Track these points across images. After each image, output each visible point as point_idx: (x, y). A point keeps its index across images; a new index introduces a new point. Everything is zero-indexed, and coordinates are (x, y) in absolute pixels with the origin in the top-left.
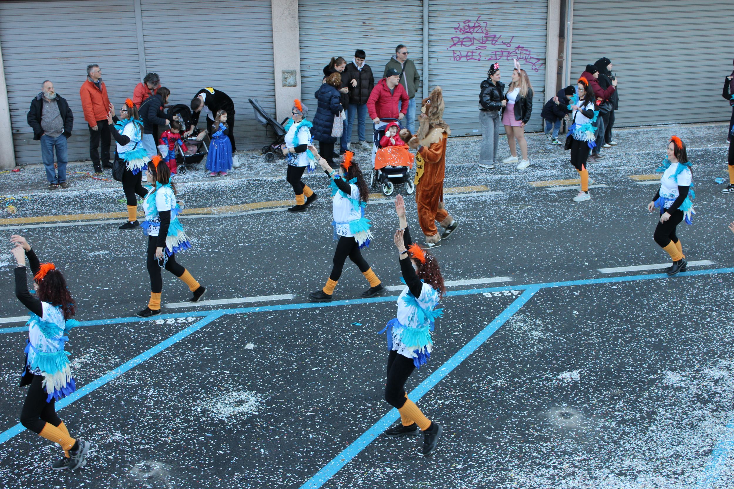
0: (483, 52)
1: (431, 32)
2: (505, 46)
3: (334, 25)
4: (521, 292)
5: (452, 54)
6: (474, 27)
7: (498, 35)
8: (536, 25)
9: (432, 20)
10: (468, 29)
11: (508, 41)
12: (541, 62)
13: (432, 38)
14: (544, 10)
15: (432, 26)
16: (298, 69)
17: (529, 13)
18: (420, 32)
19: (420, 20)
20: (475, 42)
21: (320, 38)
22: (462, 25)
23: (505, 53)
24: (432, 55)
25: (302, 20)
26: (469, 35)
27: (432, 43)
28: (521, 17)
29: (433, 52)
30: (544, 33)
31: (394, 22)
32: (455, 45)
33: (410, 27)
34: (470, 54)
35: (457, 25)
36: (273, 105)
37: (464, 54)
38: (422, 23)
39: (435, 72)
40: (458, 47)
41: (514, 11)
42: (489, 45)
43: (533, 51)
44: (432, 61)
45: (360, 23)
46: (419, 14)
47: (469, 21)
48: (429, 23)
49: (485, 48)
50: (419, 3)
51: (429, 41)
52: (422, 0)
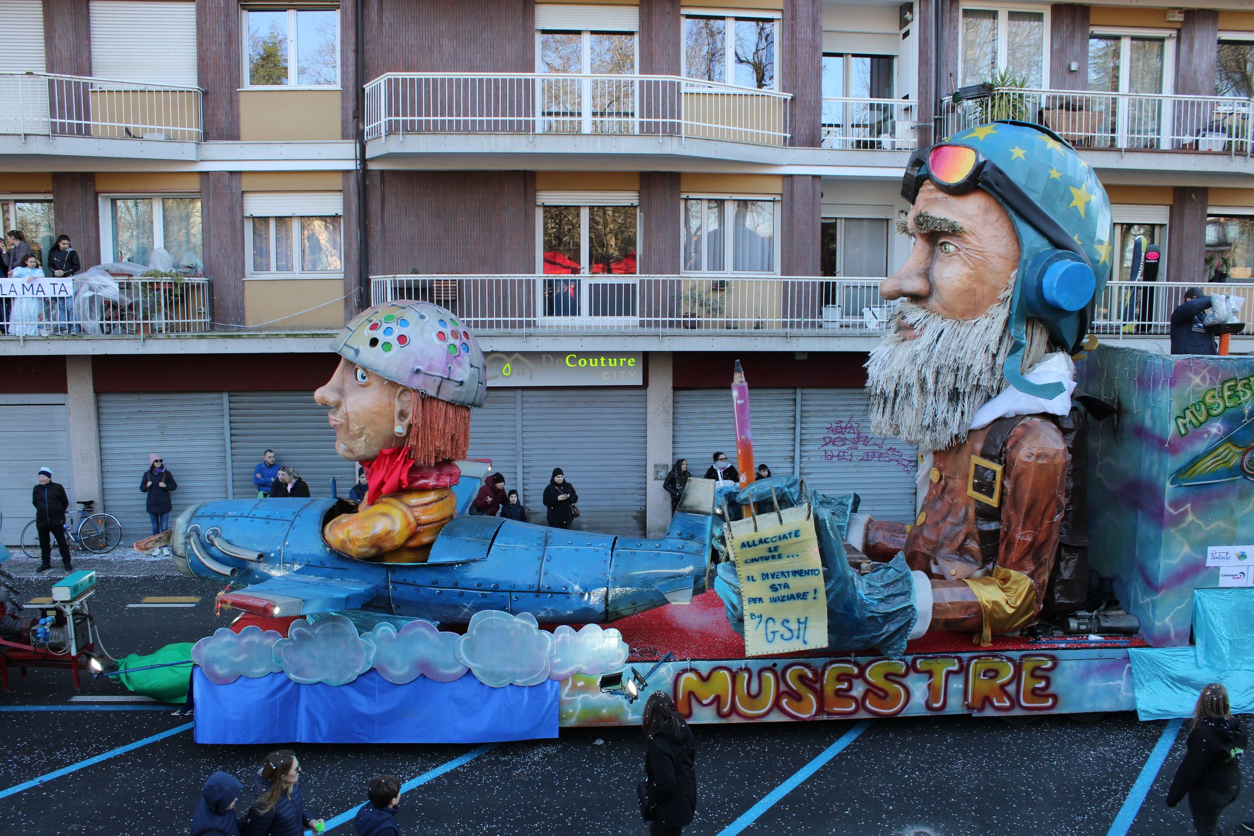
0: (855, 453)
1: (803, 431)
2: (876, 447)
3: (708, 422)
5: (823, 453)
6: (846, 428)
7: (870, 436)
9: (804, 420)
10: (840, 430)
11: (879, 442)
12: (912, 464)
13: (804, 437)
15: (804, 426)
18: (792, 431)
19: (792, 419)
20: (847, 442)
21: (693, 433)
22: (834, 425)
23: (877, 454)
24: (804, 454)
25: (676, 415)
26: (841, 435)
27: (804, 443)
29: (805, 451)
31: (766, 420)
32: (826, 444)
33: (783, 426)
34: (841, 454)
35: (829, 426)
36: (644, 497)
37: (836, 453)
38: (795, 422)
39: (806, 471)
40: (830, 447)
42: (861, 446)
43: (905, 452)
44: (803, 459)
46: (791, 414)
47: (841, 422)
48: (801, 423)
49: (857, 448)
50: (791, 403)
51: (801, 440)
52: (795, 400)
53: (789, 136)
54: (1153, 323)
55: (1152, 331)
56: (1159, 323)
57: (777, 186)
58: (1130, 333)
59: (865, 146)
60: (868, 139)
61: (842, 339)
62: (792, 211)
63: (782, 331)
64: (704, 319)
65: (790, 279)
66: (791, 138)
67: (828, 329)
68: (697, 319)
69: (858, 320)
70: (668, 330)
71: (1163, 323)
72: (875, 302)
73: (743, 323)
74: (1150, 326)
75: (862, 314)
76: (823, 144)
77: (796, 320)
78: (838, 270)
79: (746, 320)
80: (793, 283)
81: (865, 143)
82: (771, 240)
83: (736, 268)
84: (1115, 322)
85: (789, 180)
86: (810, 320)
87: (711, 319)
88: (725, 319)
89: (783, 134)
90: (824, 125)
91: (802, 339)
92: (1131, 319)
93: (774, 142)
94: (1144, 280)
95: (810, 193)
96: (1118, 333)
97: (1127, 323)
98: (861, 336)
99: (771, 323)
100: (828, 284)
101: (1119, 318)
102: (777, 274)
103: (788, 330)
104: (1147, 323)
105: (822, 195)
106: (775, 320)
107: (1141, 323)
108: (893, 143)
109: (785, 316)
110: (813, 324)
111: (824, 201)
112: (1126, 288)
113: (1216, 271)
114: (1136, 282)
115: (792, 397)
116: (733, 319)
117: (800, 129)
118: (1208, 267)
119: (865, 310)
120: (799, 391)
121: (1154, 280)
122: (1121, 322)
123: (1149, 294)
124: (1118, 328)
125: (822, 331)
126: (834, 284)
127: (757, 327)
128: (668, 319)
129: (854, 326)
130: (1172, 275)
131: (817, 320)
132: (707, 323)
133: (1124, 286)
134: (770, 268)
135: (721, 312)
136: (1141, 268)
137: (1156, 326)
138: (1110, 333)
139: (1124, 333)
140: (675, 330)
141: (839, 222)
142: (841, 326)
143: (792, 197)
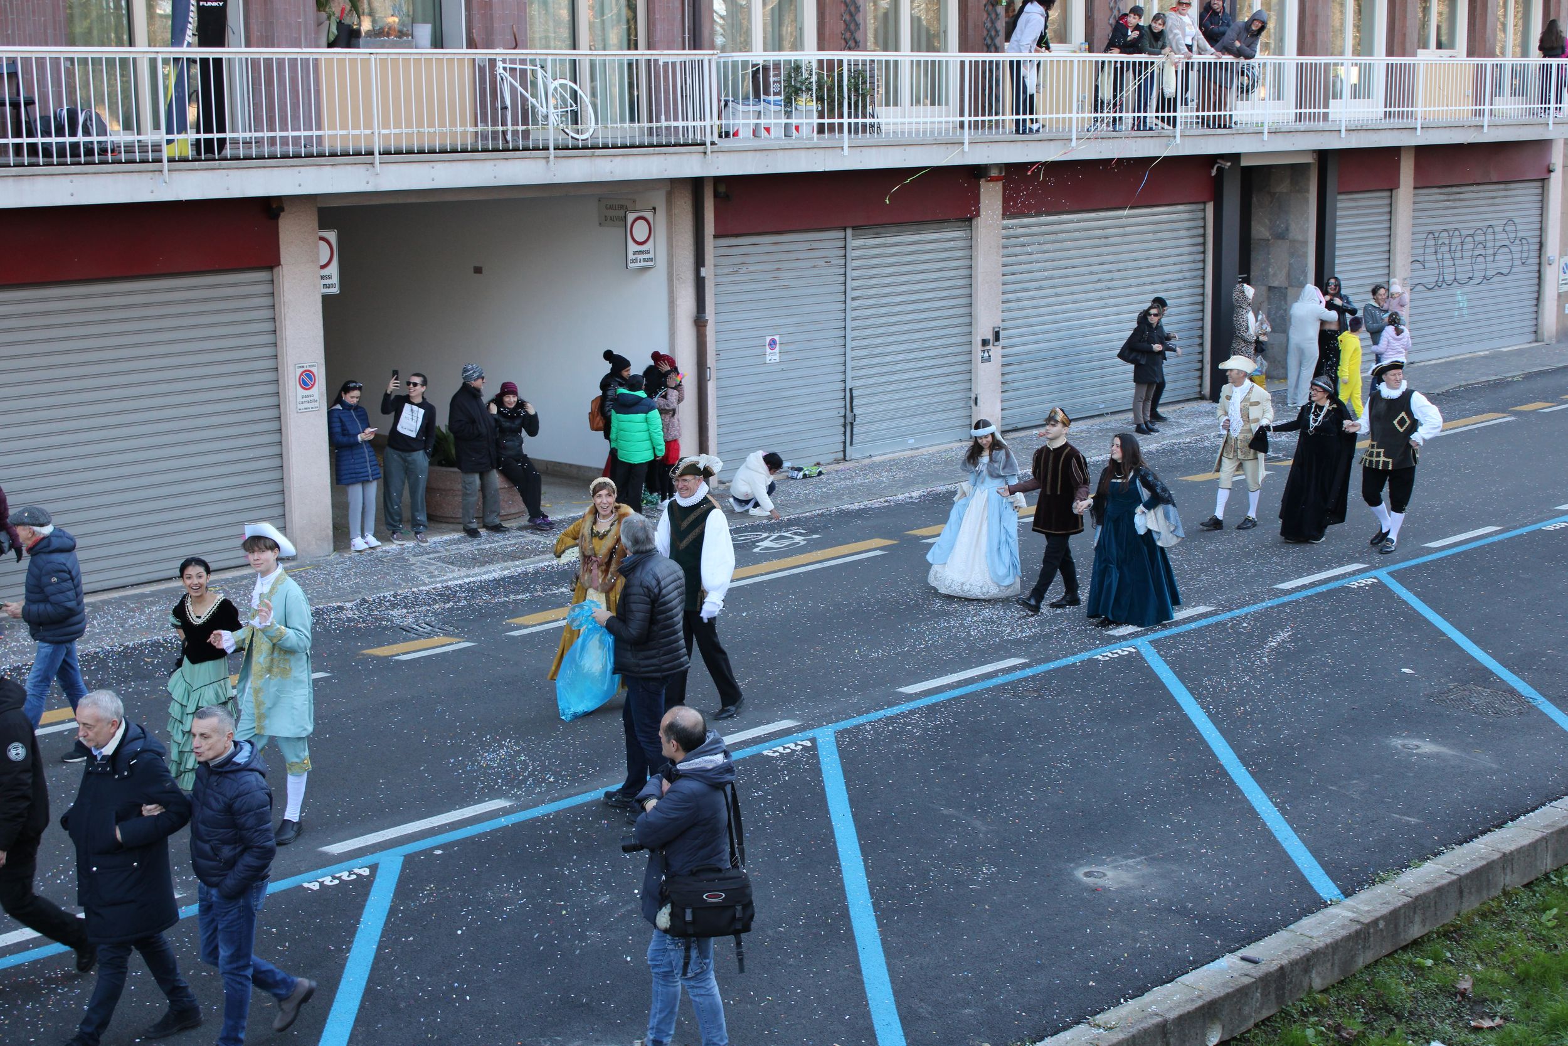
54: (228, 135)
55: (228, 151)
56: (240, 135)
58: (186, 160)
71: (247, 135)
74: (222, 142)
84: (149, 136)
92: (182, 129)
94: (201, 44)
96: (161, 161)
97: (175, 136)
101: (157, 126)
104: (215, 136)
107: (203, 136)
112: (166, 62)
113: (340, 24)
114: (185, 49)
118: (324, 15)
121: (222, 45)
122: (162, 136)
123: (212, 71)
124: (157, 148)
130: (255, 34)
133: (160, 57)
136: (193, 17)
137: (235, 142)
138: (142, 161)
139: (171, 160)
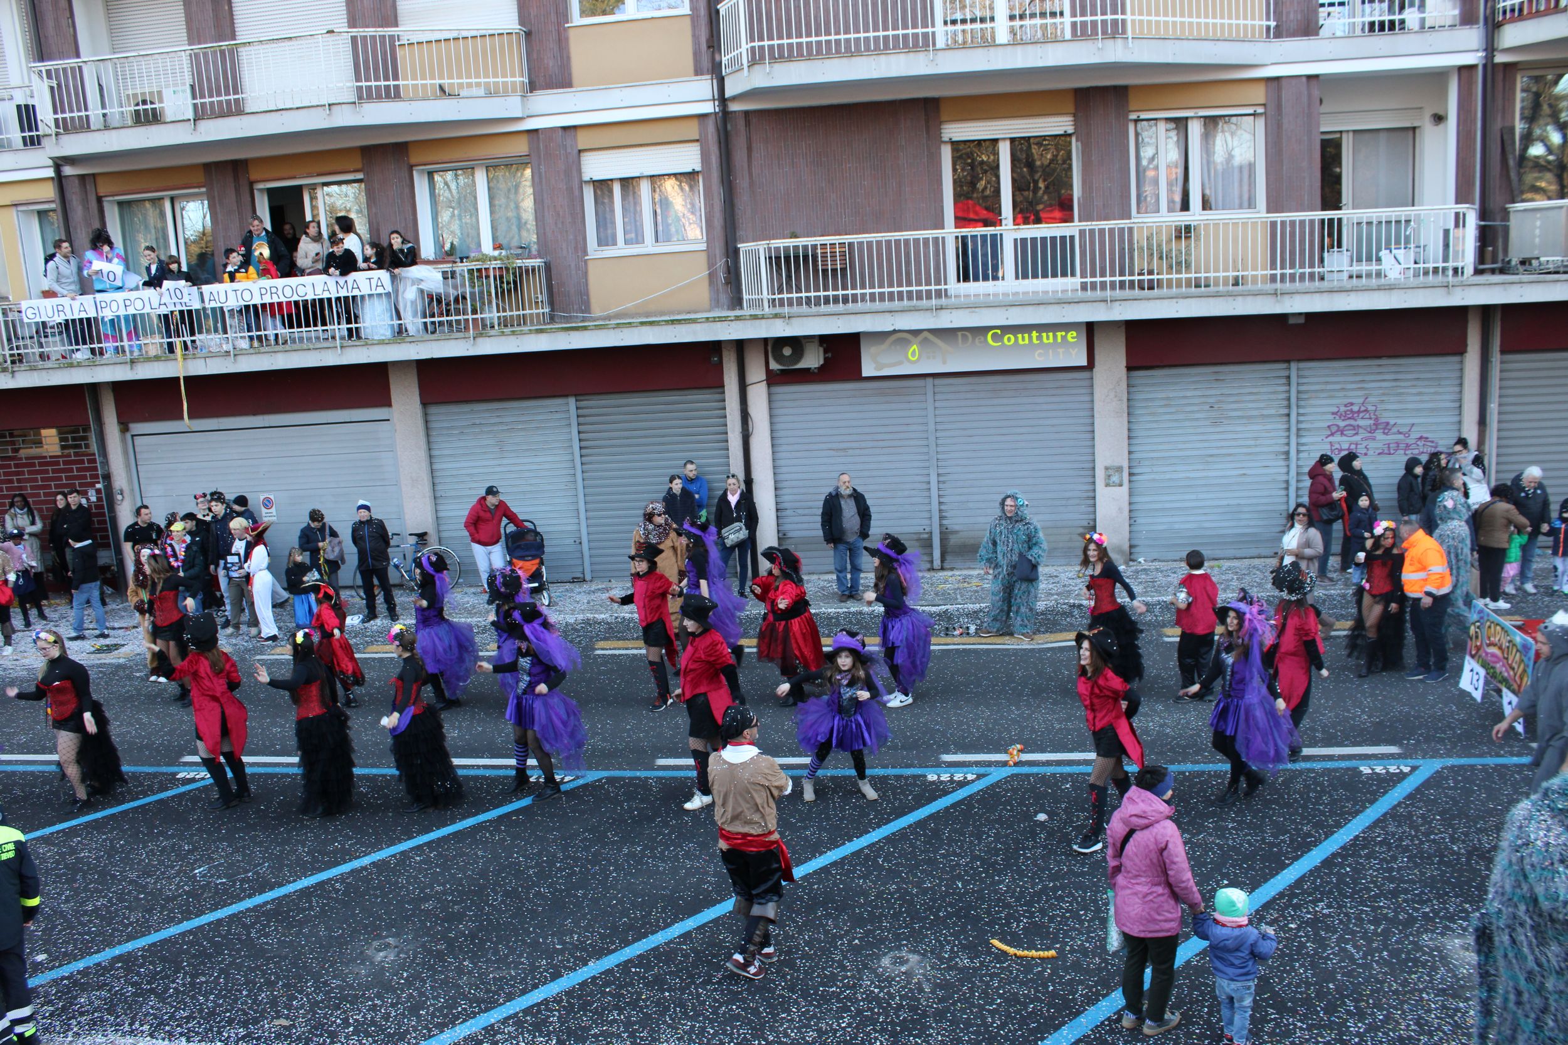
0: (1372, 444)
1: (1301, 418)
2: (1401, 437)
3: (1173, 410)
4: (1414, 769)
6: (1359, 412)
7: (1392, 422)
8: (1447, 409)
9: (1302, 403)
10: (1350, 414)
11: (1405, 429)
13: (1302, 426)
14: (1457, 389)
15: (1301, 411)
16: (1125, 465)
17: (1435, 393)
18: (1285, 419)
19: (1285, 403)
20: (1361, 430)
21: (1155, 425)
22: (1343, 409)
23: (1402, 446)
24: (1302, 448)
25: (1132, 403)
26: (1352, 422)
27: (1302, 433)
28: (1426, 398)
29: (1304, 445)
30: (1456, 419)
31: (1251, 405)
32: (1332, 434)
33: (1273, 412)
35: (1335, 410)
36: (1092, 509)
38: (1289, 407)
40: (1337, 438)
41: (1414, 391)
42: (1379, 435)
43: (1441, 442)
44: (1301, 455)
45: (1207, 407)
46: (1284, 396)
47: (1352, 404)
48: (1298, 407)
49: (1374, 439)
50: (1284, 381)
51: (1298, 430)
52: (1288, 377)
53: (1273, 24)
57: (1259, 94)
59: (1382, 28)
60: (1386, 18)
61: (1353, 294)
62: (1279, 126)
63: (1269, 287)
64: (1165, 277)
65: (1278, 217)
66: (1277, 27)
67: (1333, 281)
68: (1155, 277)
69: (1374, 267)
70: (1118, 293)
72: (1398, 242)
73: (1216, 279)
75: (1379, 260)
76: (1321, 32)
77: (1288, 271)
78: (1344, 201)
79: (1221, 274)
80: (1283, 223)
81: (1382, 25)
82: (1251, 166)
83: (1206, 205)
85: (1275, 84)
86: (1307, 270)
87: (1174, 276)
88: (1193, 275)
89: (1265, 23)
90: (1322, 5)
91: (1297, 297)
93: (1253, 35)
95: (1305, 100)
98: (1379, 288)
99: (1255, 278)
100: (1331, 221)
102: (1261, 213)
103: (1278, 285)
105: (1321, 101)
106: (1260, 273)
108: (1423, 21)
109: (1273, 266)
110: (1312, 275)
111: (1323, 109)
115: (1286, 373)
116: (1203, 275)
117: (1288, 13)
119: (1384, 253)
120: (1294, 365)
125: (1325, 285)
126: (1340, 220)
127: (1236, 284)
128: (1118, 278)
129: (1369, 275)
131: (1316, 270)
132: (1169, 281)
134: (1251, 204)
135: (1188, 267)
140: (1127, 293)
141: (1344, 136)
142: (1351, 277)
143: (1279, 107)
